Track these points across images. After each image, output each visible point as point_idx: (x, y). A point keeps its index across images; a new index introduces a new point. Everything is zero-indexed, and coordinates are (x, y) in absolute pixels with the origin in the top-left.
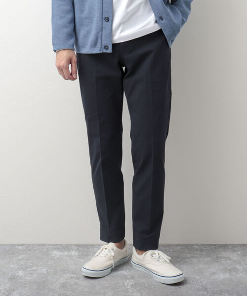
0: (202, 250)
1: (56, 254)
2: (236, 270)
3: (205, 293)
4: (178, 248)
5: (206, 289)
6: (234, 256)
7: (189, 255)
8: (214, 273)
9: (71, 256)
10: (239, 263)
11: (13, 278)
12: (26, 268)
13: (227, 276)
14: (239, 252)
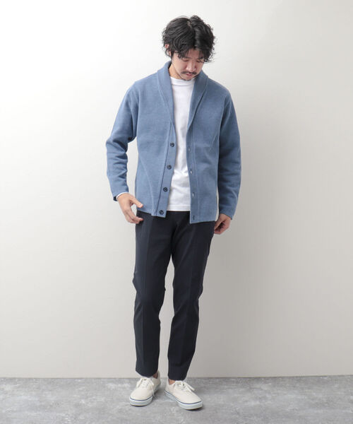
0: (237, 382)
1: (112, 386)
2: (265, 398)
3: (237, 416)
4: (218, 380)
5: (238, 413)
6: (265, 387)
7: (226, 387)
8: (246, 401)
9: (124, 388)
10: (269, 393)
11: (77, 405)
12: (87, 397)
13: (258, 403)
14: (270, 384)
